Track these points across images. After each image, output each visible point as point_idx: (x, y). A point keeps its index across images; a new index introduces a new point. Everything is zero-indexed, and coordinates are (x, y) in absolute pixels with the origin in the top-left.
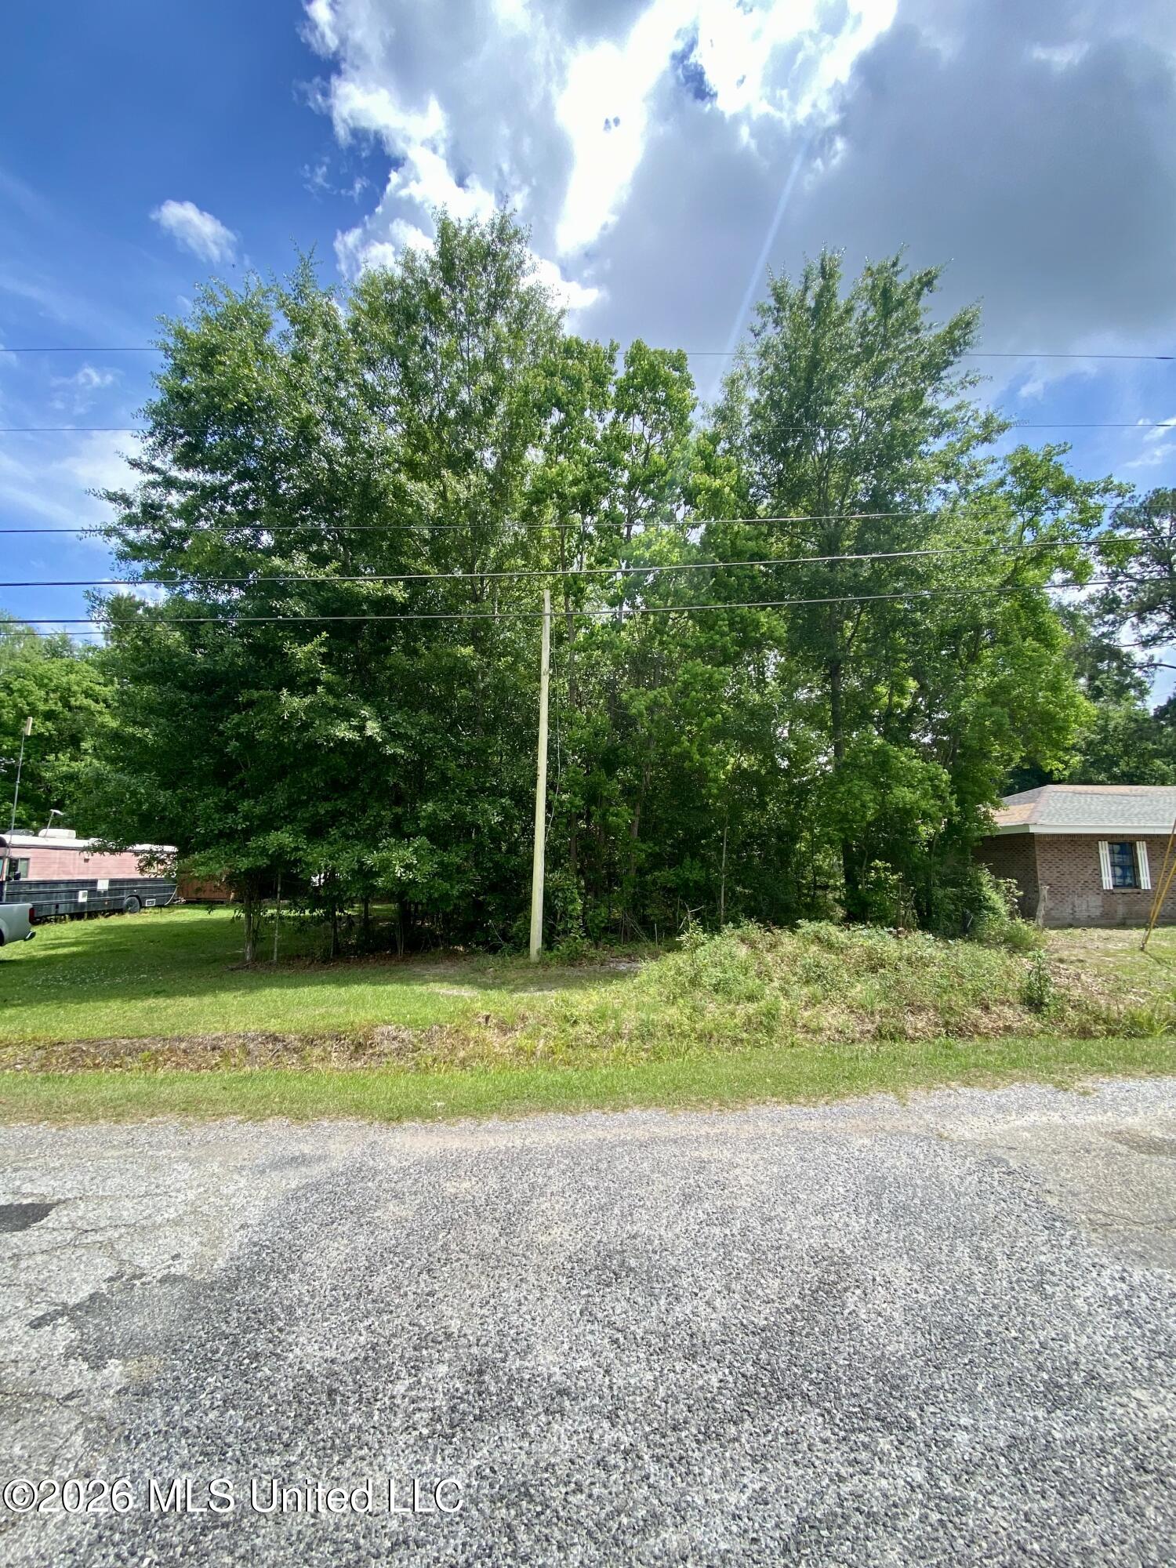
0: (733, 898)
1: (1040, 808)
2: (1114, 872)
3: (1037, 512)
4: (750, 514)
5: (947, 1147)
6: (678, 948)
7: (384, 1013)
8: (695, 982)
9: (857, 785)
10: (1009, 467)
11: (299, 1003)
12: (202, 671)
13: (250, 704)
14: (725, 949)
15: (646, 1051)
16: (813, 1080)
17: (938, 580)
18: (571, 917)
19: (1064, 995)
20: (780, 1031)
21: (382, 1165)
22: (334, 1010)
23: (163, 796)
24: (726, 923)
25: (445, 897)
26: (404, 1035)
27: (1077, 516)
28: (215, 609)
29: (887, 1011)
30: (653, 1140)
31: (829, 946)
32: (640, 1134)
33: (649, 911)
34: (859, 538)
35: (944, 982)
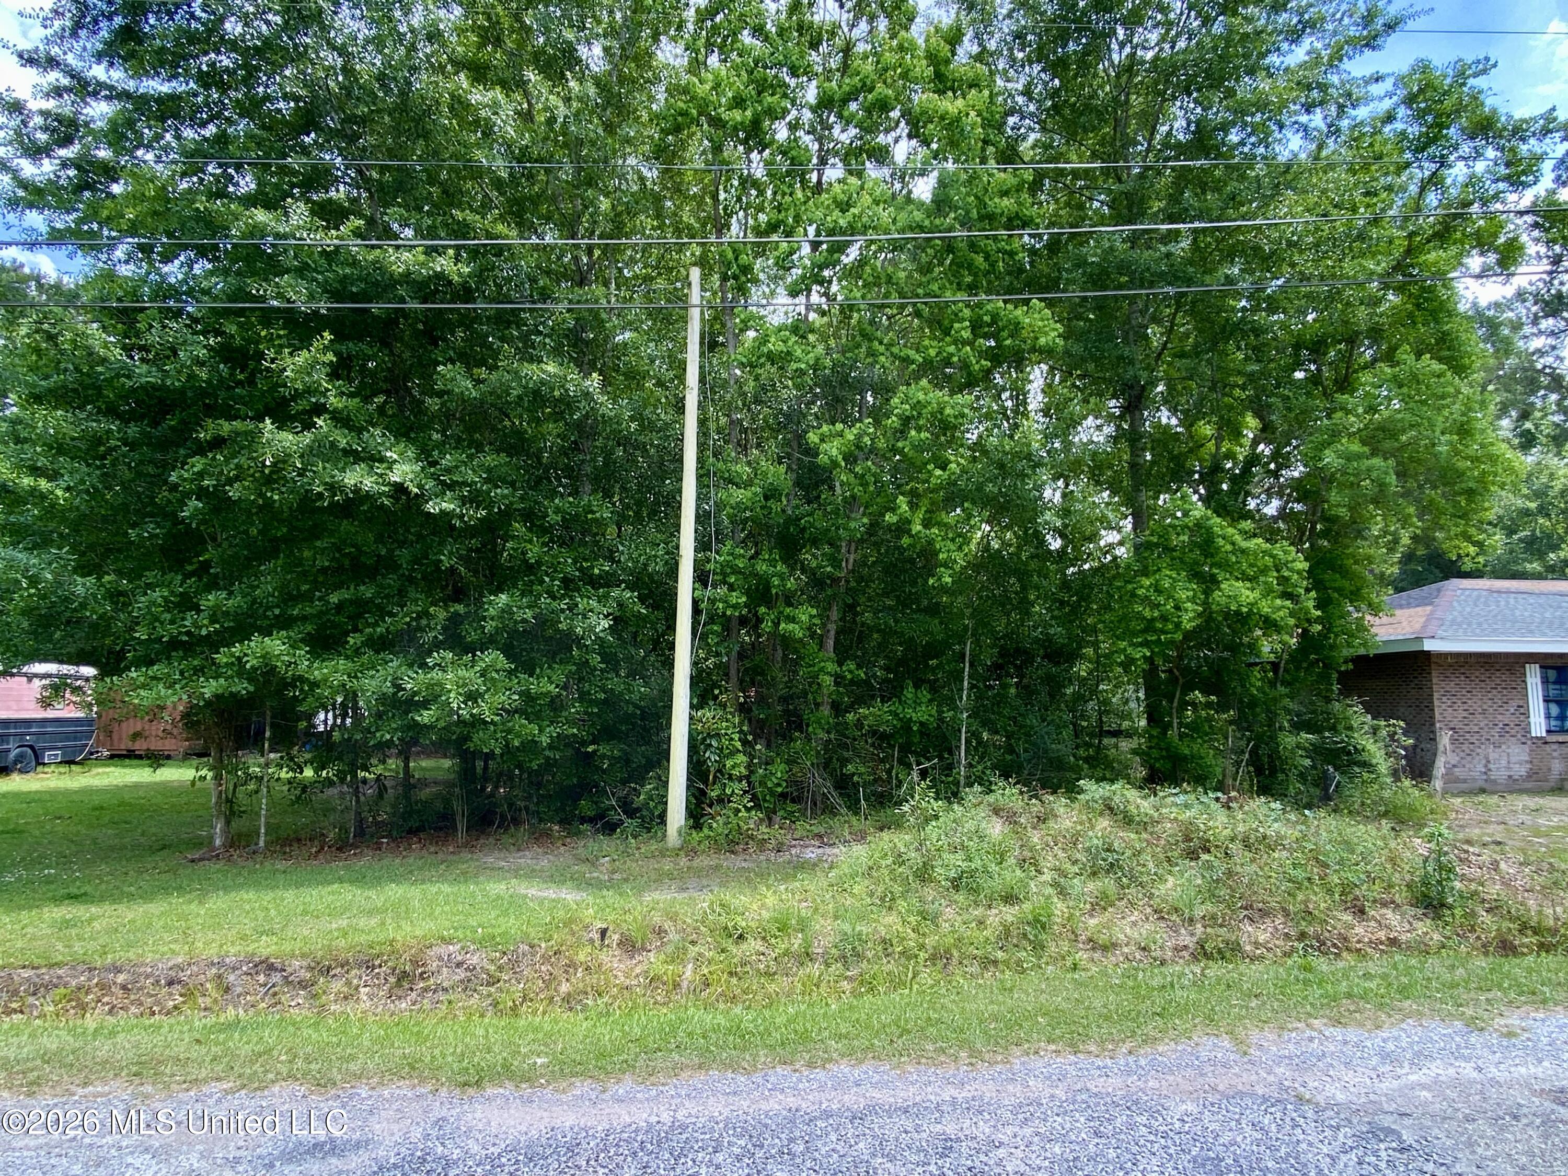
0: (978, 748)
1: (1439, 614)
2: (1547, 709)
3: (1443, 163)
4: (1009, 156)
5: (1310, 1114)
6: (897, 824)
7: (439, 924)
8: (924, 875)
9: (1167, 576)
10: (1402, 93)
11: (305, 913)
12: (142, 387)
13: (218, 443)
14: (970, 825)
15: (850, 979)
16: (1107, 1018)
17: (1293, 265)
18: (730, 778)
19: (1476, 893)
20: (1052, 948)
21: (457, 1152)
22: (362, 922)
23: (82, 586)
24: (971, 785)
25: (531, 746)
26: (475, 960)
27: (1503, 171)
28: (164, 291)
29: (1213, 917)
30: (872, 1109)
31: (1127, 820)
32: (853, 1099)
33: (850, 768)
34: (1174, 199)
35: (1300, 874)
